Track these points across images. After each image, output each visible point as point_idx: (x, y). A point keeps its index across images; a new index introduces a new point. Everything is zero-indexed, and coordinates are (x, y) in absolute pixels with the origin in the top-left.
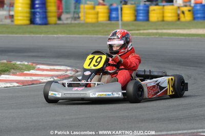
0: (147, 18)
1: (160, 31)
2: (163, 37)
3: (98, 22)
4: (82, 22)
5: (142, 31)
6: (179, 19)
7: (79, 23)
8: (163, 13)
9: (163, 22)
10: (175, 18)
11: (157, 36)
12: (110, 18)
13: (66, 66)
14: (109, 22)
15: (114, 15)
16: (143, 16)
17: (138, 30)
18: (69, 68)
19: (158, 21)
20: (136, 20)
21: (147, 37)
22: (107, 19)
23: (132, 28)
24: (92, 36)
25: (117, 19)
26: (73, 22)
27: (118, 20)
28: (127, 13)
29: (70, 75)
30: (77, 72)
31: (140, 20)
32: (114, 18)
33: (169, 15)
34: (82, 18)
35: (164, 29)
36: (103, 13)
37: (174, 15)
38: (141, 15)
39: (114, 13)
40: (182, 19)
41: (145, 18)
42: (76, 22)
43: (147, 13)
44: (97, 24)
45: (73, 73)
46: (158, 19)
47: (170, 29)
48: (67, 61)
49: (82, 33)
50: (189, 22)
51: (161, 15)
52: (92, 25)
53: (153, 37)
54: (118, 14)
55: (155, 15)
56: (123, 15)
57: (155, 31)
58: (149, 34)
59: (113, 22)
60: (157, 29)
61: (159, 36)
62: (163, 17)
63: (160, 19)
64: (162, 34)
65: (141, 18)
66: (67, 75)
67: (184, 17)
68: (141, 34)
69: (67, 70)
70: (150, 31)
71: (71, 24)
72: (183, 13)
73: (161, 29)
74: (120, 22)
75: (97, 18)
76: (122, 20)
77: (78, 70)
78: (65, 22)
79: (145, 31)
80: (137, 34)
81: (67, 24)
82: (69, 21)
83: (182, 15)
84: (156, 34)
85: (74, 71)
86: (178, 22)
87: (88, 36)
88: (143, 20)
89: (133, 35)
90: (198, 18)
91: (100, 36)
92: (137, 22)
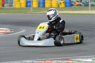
0: (44, 6)
3: (21, 7)
4: (14, 8)
5: (41, 12)
6: (59, 6)
7: (12, 8)
10: (57, 6)
12: (27, 6)
13: (7, 28)
14: (26, 8)
17: (40, 11)
18: (8, 29)
20: (39, 7)
21: (44, 14)
22: (26, 6)
23: (37, 10)
24: (19, 14)
25: (30, 6)
26: (10, 8)
27: (31, 7)
28: (35, 4)
29: (9, 32)
30: (12, 31)
32: (29, 6)
33: (54, 4)
34: (14, 6)
36: (24, 3)
37: (56, 4)
38: (41, 4)
40: (60, 6)
41: (43, 6)
42: (11, 8)
43: (44, 3)
44: (20, 9)
45: (10, 31)
48: (7, 26)
49: (14, 13)
50: (63, 8)
51: (50, 4)
52: (19, 9)
54: (30, 4)
55: (48, 4)
56: (33, 5)
59: (28, 8)
63: (50, 6)
65: (41, 6)
66: (7, 32)
69: (7, 30)
70: (45, 12)
71: (9, 8)
72: (61, 3)
74: (31, 8)
75: (21, 6)
76: (32, 7)
77: (12, 30)
78: (6, 8)
79: (43, 12)
80: (39, 13)
81: (7, 8)
82: (8, 7)
85: (10, 30)
86: (58, 8)
87: (17, 14)
88: (42, 7)
89: (37, 13)
90: (67, 6)
91: (22, 14)
92: (39, 8)
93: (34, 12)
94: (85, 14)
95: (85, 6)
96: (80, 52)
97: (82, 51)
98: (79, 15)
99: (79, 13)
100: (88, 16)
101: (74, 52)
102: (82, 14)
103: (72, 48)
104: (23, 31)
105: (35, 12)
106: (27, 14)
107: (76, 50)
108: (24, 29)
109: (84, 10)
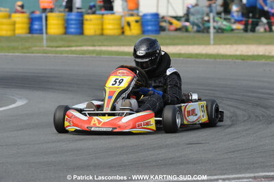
0: (81, 31)
1: (98, 48)
2: (103, 56)
3: (14, 35)
5: (73, 49)
6: (123, 33)
8: (102, 24)
9: (102, 36)
10: (117, 32)
11: (94, 55)
12: (31, 31)
14: (30, 35)
15: (36, 27)
16: (75, 27)
17: (69, 47)
19: (95, 35)
20: (66, 33)
21: (81, 56)
22: (27, 31)
23: (60, 43)
24: (7, 54)
25: (40, 31)
27: (42, 33)
28: (55, 24)
31: (72, 33)
32: (36, 30)
33: (111, 27)
35: (104, 46)
36: (23, 23)
37: (116, 27)
38: (73, 26)
39: (37, 23)
40: (128, 32)
41: (78, 31)
43: (81, 24)
46: (95, 32)
47: (111, 46)
50: (136, 37)
51: (100, 27)
52: (7, 38)
53: (88, 55)
54: (42, 25)
55: (92, 27)
56: (49, 27)
57: (91, 48)
58: (83, 52)
59: (35, 35)
60: (94, 46)
61: (97, 54)
62: (102, 29)
63: (98, 32)
64: (101, 53)
65: (73, 30)
67: (130, 30)
68: (72, 52)
70: (85, 48)
72: (129, 24)
73: (100, 46)
74: (44, 35)
75: (14, 30)
76: (47, 33)
79: (78, 48)
80: (67, 52)
83: (127, 28)
84: (93, 52)
86: (122, 37)
87: (2, 54)
88: (76, 34)
89: (61, 52)
90: (148, 31)
91: (17, 54)
92: (67, 36)
93: (52, 47)
94: (197, 56)
95: (198, 31)
96: (182, 164)
97: (188, 163)
98: (179, 57)
99: (183, 52)
100: (207, 60)
101: (166, 165)
102: (190, 56)
103: (159, 154)
104: (19, 103)
105: (53, 49)
106: (32, 53)
107: (171, 158)
108: (21, 98)
109: (194, 44)
